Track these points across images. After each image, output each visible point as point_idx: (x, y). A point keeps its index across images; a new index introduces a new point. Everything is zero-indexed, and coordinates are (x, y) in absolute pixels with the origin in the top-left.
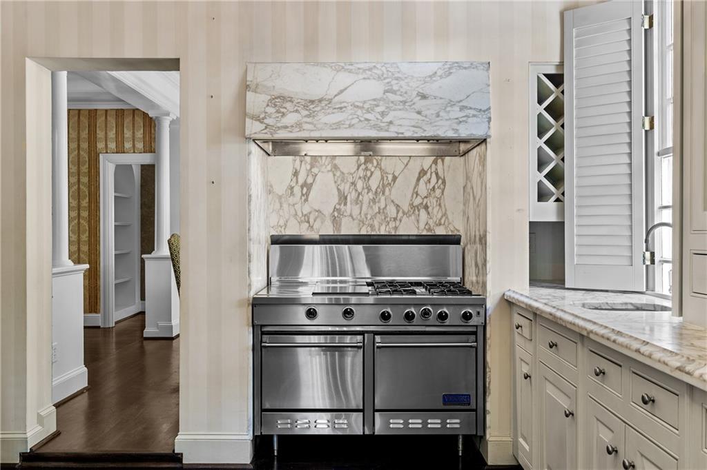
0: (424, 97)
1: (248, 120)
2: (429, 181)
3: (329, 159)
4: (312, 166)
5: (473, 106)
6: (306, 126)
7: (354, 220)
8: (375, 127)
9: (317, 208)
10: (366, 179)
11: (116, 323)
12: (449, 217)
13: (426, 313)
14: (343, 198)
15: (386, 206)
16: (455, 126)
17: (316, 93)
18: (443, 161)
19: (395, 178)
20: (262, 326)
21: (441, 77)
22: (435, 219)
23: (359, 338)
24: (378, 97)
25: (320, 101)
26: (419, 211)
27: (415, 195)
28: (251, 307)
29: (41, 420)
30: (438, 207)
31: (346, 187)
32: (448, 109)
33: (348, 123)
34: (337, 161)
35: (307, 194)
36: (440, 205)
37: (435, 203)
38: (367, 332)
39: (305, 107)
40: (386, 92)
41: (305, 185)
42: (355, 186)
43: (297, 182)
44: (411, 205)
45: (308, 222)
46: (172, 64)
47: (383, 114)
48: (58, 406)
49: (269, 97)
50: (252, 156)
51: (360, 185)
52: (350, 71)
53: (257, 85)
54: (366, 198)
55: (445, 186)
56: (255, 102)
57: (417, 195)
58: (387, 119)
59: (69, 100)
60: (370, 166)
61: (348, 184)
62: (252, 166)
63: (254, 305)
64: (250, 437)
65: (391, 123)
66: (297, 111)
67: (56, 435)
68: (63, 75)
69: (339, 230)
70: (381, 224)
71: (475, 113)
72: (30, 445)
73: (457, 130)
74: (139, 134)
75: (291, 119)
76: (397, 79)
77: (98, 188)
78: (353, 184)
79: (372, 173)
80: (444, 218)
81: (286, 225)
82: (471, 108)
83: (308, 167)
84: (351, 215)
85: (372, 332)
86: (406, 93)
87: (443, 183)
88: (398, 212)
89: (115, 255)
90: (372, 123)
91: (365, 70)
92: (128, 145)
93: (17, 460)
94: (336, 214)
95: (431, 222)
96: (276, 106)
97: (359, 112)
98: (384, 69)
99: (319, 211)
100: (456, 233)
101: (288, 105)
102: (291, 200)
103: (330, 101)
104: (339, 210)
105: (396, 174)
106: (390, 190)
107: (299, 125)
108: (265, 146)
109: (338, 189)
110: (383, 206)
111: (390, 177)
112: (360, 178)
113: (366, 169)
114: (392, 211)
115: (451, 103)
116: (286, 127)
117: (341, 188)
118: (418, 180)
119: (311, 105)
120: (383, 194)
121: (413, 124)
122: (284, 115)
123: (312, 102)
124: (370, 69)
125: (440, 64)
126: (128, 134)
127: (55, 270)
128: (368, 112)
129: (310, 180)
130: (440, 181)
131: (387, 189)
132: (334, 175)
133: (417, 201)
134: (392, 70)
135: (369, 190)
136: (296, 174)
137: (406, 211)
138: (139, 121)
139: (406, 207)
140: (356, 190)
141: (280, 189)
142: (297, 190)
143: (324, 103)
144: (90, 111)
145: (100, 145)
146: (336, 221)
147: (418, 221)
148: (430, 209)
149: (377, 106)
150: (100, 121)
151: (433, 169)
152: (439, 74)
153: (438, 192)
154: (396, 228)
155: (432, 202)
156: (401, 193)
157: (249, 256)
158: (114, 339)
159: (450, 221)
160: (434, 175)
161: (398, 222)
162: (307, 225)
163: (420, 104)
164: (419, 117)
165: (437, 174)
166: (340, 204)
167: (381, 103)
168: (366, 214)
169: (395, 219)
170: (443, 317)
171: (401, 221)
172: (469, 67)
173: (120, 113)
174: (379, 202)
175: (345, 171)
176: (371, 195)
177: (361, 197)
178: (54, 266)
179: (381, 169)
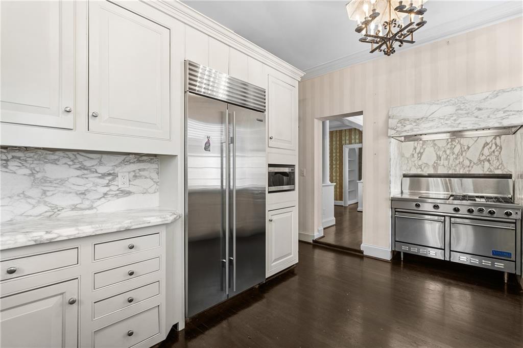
0: (480, 109)
1: (389, 130)
2: (491, 148)
3: (431, 142)
4: (423, 145)
5: (513, 110)
6: (415, 130)
7: (445, 167)
8: (450, 126)
9: (425, 162)
10: (452, 149)
11: (349, 205)
12: (504, 165)
13: (481, 211)
14: (439, 158)
15: (463, 160)
16: (500, 121)
17: (420, 116)
18: (500, 138)
19: (469, 148)
20: (395, 209)
21: (491, 98)
22: (494, 166)
23: (443, 218)
24: (453, 112)
25: (422, 118)
26: (484, 162)
27: (481, 155)
28: (390, 202)
29: (318, 231)
30: (496, 161)
31: (440, 153)
32: (495, 113)
33: (436, 126)
34: (436, 142)
35: (421, 157)
36: (498, 159)
37: (495, 159)
38: (447, 216)
39: (415, 122)
40: (456, 110)
41: (419, 153)
42: (446, 152)
43: (416, 152)
44: (479, 160)
45: (421, 168)
46: (361, 113)
47: (455, 120)
48: (324, 229)
49: (398, 120)
50: (391, 144)
51: (448, 152)
52: (438, 104)
53: (393, 116)
54: (452, 157)
55: (501, 150)
56: (392, 122)
57: (483, 154)
58: (458, 122)
59: (330, 128)
60: (454, 143)
61: (442, 152)
62: (391, 147)
63: (392, 200)
64: (390, 250)
65: (460, 123)
66: (411, 124)
67: (323, 237)
68: (328, 122)
69: (437, 171)
70: (460, 169)
71: (514, 113)
72: (315, 238)
73: (501, 123)
74: (357, 137)
75: (408, 127)
76: (464, 103)
77: (342, 157)
78: (445, 151)
79: (455, 146)
80: (501, 166)
81: (410, 170)
82: (511, 111)
83: (421, 145)
84: (443, 165)
85: (449, 216)
86: (469, 109)
87: (500, 148)
88: (471, 163)
89: (349, 181)
90: (449, 125)
91: (445, 102)
92: (353, 141)
93: (312, 242)
94: (435, 165)
95: (492, 168)
96: (401, 123)
97: (442, 121)
98: (456, 100)
99: (427, 164)
100: (509, 173)
101: (407, 122)
102: (413, 159)
103: (427, 118)
104: (437, 163)
105: (470, 146)
106: (466, 153)
107: (412, 130)
108: (400, 139)
109: (436, 154)
110: (461, 160)
111: (466, 148)
112: (448, 148)
113: (452, 144)
114: (467, 163)
115: (498, 110)
116: (406, 131)
117: (438, 153)
118: (484, 147)
119: (417, 121)
120: (462, 155)
121: (473, 122)
122: (405, 126)
123: (418, 119)
124: (448, 101)
125: (491, 93)
126: (353, 137)
127: (323, 185)
128: (447, 120)
129: (422, 151)
130: (498, 148)
131: (464, 153)
132: (434, 148)
133: (483, 158)
134: (461, 100)
135: (453, 153)
136: (415, 149)
137: (476, 162)
138: (357, 132)
139: (476, 161)
140: (446, 154)
141: (408, 155)
142: (416, 155)
143: (424, 119)
144: (340, 131)
145: (343, 142)
146: (435, 168)
147: (483, 167)
148: (491, 162)
149: (452, 117)
150: (343, 134)
151: (494, 141)
152: (489, 97)
153: (496, 153)
154: (469, 171)
155: (493, 158)
156: (473, 154)
157: (390, 181)
158: (348, 210)
159: (505, 166)
160: (494, 145)
161: (470, 168)
162: (420, 169)
163: (477, 113)
164: (477, 119)
165: (496, 144)
166: (437, 160)
167: (455, 115)
168: (452, 165)
169: (469, 167)
170: (492, 213)
171: (472, 167)
172: (511, 91)
173: (350, 130)
174: (459, 159)
175: (440, 146)
176: (454, 156)
177: (449, 157)
178: (323, 183)
179: (460, 144)
